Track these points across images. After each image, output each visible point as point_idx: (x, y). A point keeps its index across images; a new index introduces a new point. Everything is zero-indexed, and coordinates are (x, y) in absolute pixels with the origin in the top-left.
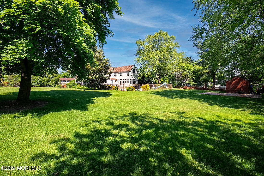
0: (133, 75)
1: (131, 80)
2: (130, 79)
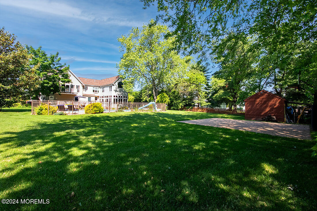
1: (115, 98)
2: (113, 97)
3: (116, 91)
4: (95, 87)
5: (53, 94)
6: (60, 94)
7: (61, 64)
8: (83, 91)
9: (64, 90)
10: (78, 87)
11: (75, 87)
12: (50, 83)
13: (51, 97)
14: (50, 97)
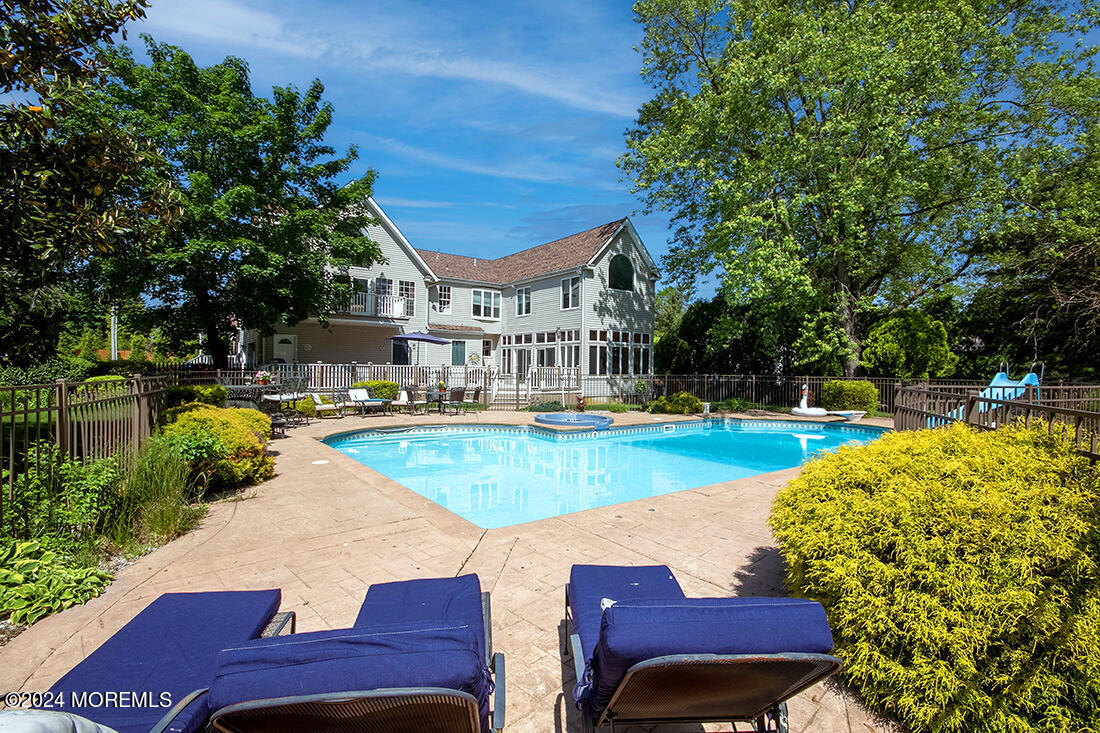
0: (611, 303)
1: (599, 343)
2: (585, 335)
3: (602, 310)
4: (483, 291)
5: (292, 322)
6: (326, 325)
7: (331, 152)
8: (431, 310)
9: (345, 303)
10: (407, 288)
11: (395, 288)
12: (275, 258)
13: (283, 342)
14: (277, 338)
